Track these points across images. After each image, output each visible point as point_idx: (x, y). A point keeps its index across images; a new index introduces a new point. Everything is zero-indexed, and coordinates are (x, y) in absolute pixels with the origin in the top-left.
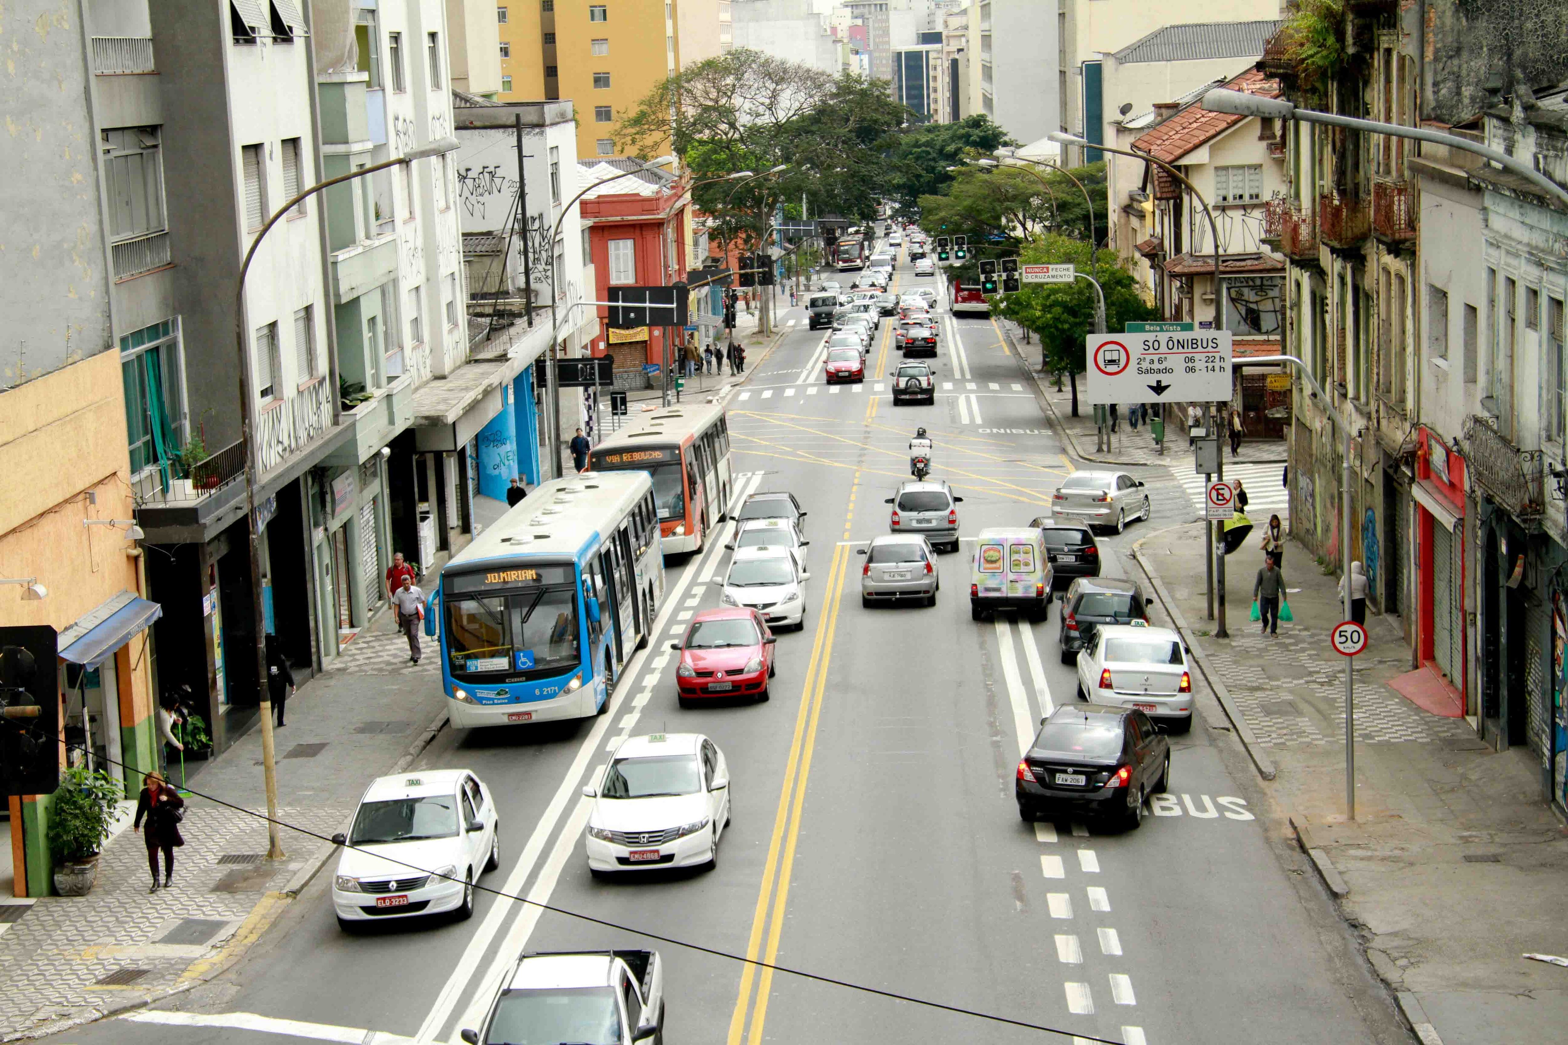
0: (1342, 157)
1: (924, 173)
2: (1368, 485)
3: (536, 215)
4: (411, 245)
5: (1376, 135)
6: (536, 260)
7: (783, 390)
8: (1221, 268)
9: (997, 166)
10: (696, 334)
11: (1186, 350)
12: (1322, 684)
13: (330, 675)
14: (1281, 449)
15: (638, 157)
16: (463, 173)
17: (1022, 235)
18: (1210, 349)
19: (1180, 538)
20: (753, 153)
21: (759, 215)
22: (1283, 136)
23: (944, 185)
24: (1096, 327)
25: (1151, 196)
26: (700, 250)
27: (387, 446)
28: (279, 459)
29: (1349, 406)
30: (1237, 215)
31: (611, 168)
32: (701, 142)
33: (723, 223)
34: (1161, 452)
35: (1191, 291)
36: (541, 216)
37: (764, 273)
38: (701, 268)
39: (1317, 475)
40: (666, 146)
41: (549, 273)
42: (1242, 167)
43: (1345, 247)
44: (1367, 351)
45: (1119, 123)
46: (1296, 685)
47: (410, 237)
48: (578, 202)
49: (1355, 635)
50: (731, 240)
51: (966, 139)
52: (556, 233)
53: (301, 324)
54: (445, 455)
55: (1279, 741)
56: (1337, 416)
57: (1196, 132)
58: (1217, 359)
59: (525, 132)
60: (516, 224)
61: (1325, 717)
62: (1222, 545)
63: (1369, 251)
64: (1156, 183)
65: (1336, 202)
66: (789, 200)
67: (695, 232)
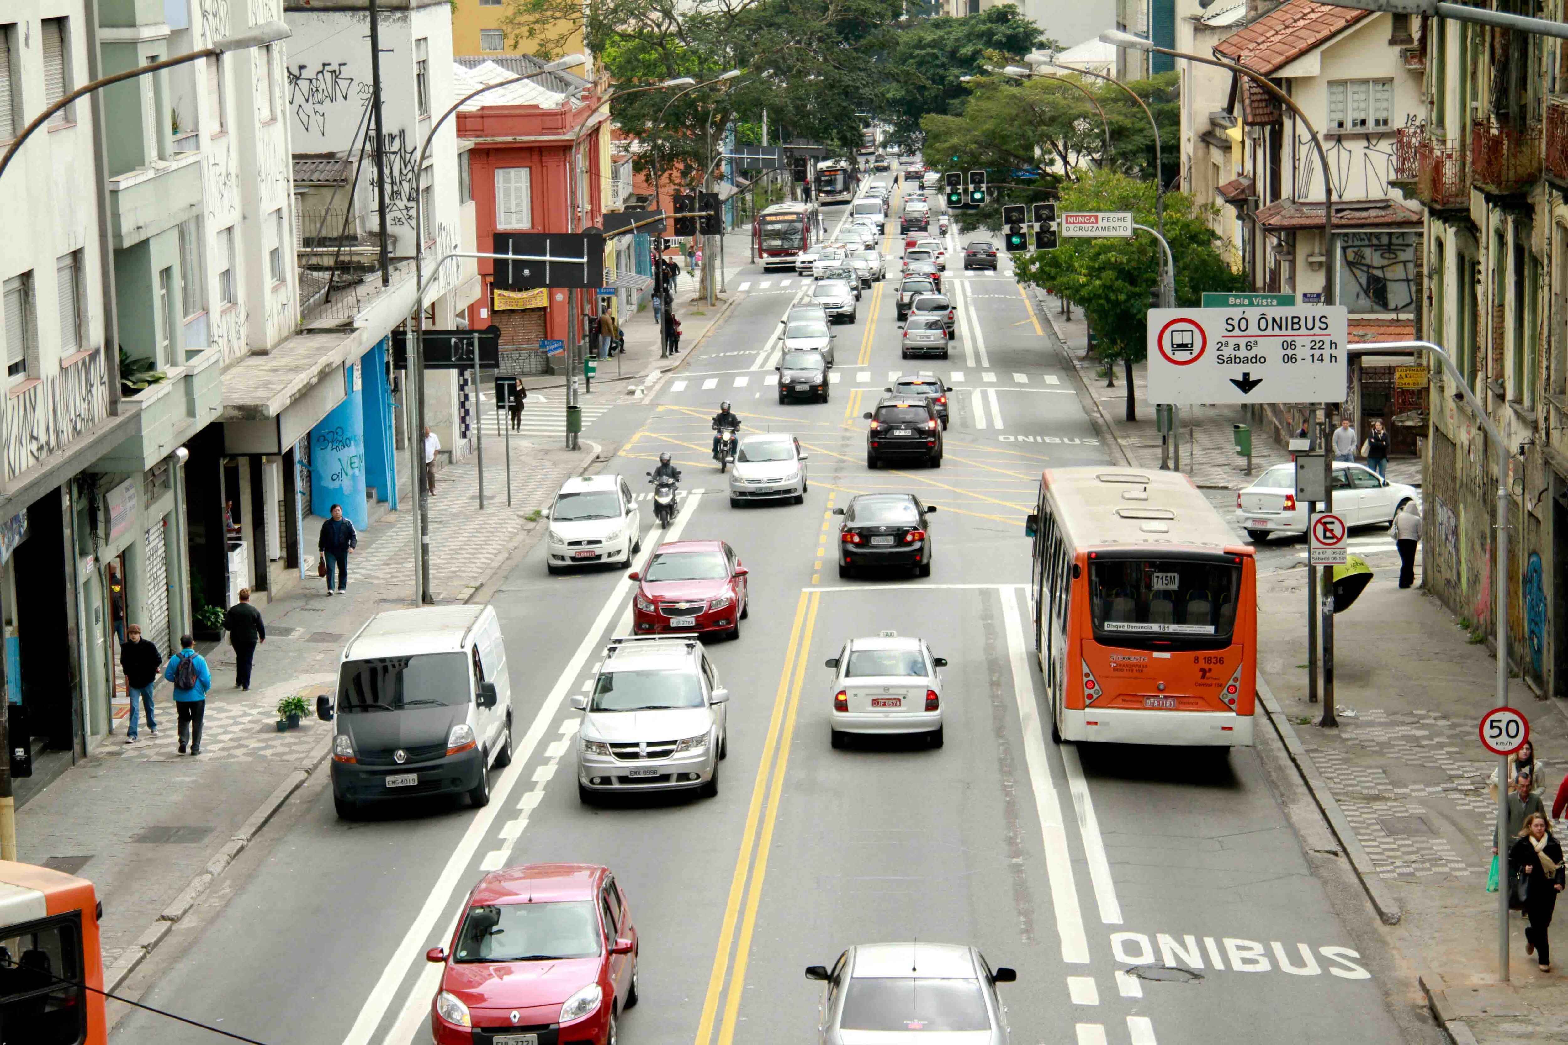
0: (1502, 67)
1: (929, 83)
2: (1532, 520)
3: (395, 132)
4: (222, 169)
5: (1551, 39)
6: (395, 194)
7: (733, 377)
8: (1334, 221)
9: (1029, 76)
10: (614, 299)
11: (1284, 332)
12: (1466, 793)
13: (98, 761)
14: (1413, 469)
15: (537, 54)
16: (296, 71)
17: (1062, 172)
18: (1316, 331)
19: (1273, 589)
20: (695, 52)
21: (703, 137)
22: (1423, 39)
23: (956, 101)
24: (1162, 298)
25: (1240, 121)
26: (621, 185)
27: (184, 445)
28: (32, 461)
29: (1507, 412)
30: (1357, 147)
31: (500, 69)
32: (625, 36)
33: (653, 148)
34: (1248, 472)
35: (1292, 251)
36: (402, 133)
37: (709, 218)
38: (622, 210)
39: (1462, 506)
40: (577, 39)
41: (413, 212)
42: (1365, 82)
43: (1505, 193)
44: (1533, 337)
45: (1197, 19)
46: (1430, 793)
47: (221, 158)
48: (453, 116)
49: (1513, 726)
50: (664, 171)
51: (988, 38)
52: (423, 157)
53: (67, 274)
54: (264, 459)
55: (1405, 870)
56: (1490, 425)
57: (1303, 33)
58: (1327, 345)
59: (381, 17)
60: (368, 144)
61: (1470, 840)
62: (1330, 600)
63: (1537, 199)
64: (1247, 102)
65: (1494, 131)
66: (744, 118)
67: (615, 160)
